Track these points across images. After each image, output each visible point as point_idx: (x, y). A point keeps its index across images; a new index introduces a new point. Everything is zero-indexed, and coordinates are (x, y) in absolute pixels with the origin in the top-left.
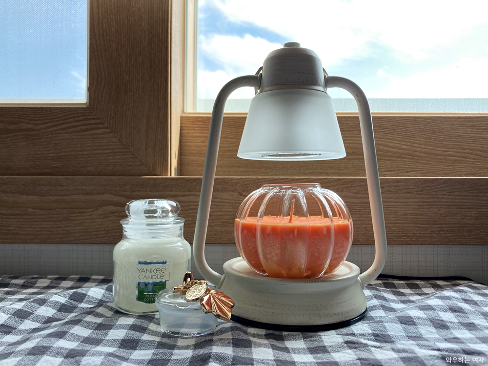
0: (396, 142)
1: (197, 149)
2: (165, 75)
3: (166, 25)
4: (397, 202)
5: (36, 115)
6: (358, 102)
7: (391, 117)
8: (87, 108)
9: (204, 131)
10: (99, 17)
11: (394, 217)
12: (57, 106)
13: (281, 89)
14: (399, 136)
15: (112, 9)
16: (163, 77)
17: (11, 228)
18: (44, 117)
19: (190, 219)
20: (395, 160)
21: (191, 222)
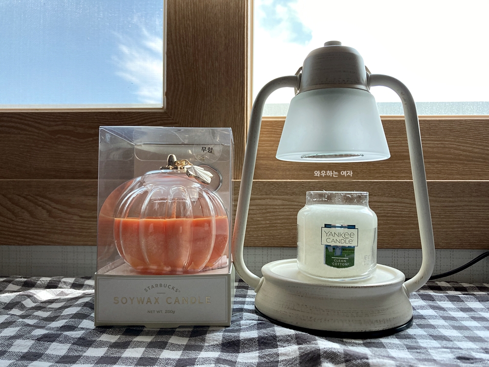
0: (468, 145)
1: (266, 152)
2: (242, 80)
3: (242, 30)
4: (478, 206)
5: (114, 119)
6: (403, 101)
7: (462, 120)
8: (165, 113)
9: (273, 135)
10: (176, 23)
11: (475, 221)
12: (134, 111)
13: (321, 88)
14: (471, 140)
15: (189, 16)
16: (239, 81)
17: (92, 231)
18: (122, 121)
19: (268, 222)
20: (466, 164)
21: (268, 225)
